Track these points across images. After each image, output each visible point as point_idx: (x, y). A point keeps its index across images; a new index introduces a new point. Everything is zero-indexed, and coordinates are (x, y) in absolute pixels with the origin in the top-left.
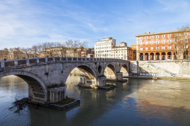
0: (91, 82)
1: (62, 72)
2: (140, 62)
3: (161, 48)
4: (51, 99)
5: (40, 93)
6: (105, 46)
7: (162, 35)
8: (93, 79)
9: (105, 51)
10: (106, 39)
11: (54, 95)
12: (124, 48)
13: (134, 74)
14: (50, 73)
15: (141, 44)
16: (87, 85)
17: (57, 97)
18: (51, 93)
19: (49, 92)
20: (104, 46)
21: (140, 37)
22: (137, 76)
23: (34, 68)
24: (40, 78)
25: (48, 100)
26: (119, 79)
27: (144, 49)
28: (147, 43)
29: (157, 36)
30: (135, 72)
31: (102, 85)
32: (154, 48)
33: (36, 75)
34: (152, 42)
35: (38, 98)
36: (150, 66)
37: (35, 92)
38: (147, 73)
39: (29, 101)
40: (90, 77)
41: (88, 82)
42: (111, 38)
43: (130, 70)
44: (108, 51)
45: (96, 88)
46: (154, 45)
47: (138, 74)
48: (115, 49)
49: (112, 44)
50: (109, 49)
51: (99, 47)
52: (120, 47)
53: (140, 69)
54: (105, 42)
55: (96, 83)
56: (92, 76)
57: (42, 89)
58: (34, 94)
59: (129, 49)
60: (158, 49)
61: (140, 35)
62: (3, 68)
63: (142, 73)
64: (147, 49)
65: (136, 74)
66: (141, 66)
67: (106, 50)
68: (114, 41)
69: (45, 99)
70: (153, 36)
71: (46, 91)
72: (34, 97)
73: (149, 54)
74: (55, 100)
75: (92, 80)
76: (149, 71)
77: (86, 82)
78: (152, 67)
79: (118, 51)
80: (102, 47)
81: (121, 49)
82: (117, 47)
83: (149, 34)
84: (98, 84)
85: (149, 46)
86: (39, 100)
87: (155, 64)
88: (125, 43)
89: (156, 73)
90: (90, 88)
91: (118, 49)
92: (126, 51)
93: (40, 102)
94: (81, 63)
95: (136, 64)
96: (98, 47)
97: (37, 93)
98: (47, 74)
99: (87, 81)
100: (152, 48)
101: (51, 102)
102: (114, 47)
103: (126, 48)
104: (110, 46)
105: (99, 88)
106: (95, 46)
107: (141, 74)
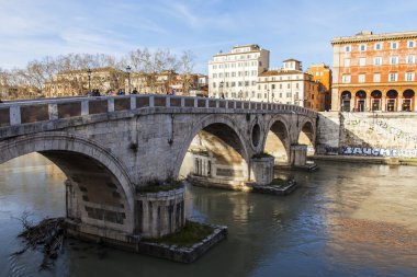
0: (230, 173)
1: (171, 142)
2: (349, 117)
3: (401, 77)
4: (146, 225)
5: (111, 208)
6: (241, 69)
7: (409, 41)
8: (239, 162)
9: (240, 84)
10: (242, 50)
11: (155, 215)
12: (294, 77)
13: (329, 149)
14: (141, 145)
15: (347, 64)
16: (217, 179)
17: (166, 219)
18: (146, 209)
19: (139, 206)
20: (237, 70)
21: (345, 46)
22: (337, 156)
23: (101, 130)
24: (117, 161)
25: (138, 230)
26: (296, 163)
27: (355, 80)
28: (363, 62)
29: (392, 42)
30: (333, 143)
31: (263, 181)
32: (384, 78)
33: (107, 152)
34: (378, 61)
35: (101, 223)
36: (376, 127)
37: (89, 204)
38: (368, 146)
39: (70, 231)
40: (228, 158)
41: (219, 172)
42: (255, 48)
43: (317, 137)
44: (247, 84)
45: (246, 188)
46: (384, 70)
47: (340, 150)
48: (270, 78)
49: (260, 64)
50: (250, 78)
51: (222, 71)
52: (282, 73)
53: (348, 134)
54: (239, 56)
55: (245, 175)
56: (234, 154)
57: (117, 195)
58: (87, 209)
59: (309, 80)
60: (394, 80)
61: (346, 39)
62: (16, 129)
63: (353, 146)
64: (362, 79)
65: (335, 150)
66: (350, 128)
67: (241, 79)
68: (266, 54)
69: (128, 227)
70: (381, 44)
71: (131, 202)
72: (85, 218)
73: (368, 93)
74: (159, 229)
75: (236, 167)
76: (372, 143)
77: (214, 173)
78: (381, 130)
79: (277, 85)
80: (230, 70)
81: (285, 77)
82: (275, 73)
83: (370, 37)
84: (253, 178)
85: (369, 71)
86: (105, 228)
87: (391, 122)
88: (298, 62)
89: (392, 149)
90: (229, 189)
91: (277, 78)
92: (301, 84)
93: (112, 236)
94: (216, 114)
95: (336, 121)
96: (218, 71)
97: (99, 206)
98: (134, 148)
99: (219, 170)
100: (377, 78)
101: (148, 235)
102: (264, 72)
103: (301, 77)
104: (256, 68)
105: (256, 190)
106: (210, 67)
107: (349, 150)
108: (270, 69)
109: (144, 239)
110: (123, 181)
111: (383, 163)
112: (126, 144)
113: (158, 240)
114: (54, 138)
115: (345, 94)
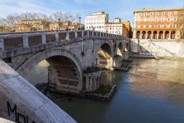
0: (106, 63)
1: (93, 51)
2: (142, 41)
3: (159, 26)
4: (87, 86)
5: (71, 80)
6: (98, 21)
7: (162, 12)
9: (98, 27)
10: (98, 14)
11: (91, 82)
12: (119, 25)
13: (134, 53)
15: (140, 20)
17: (95, 84)
18: (87, 80)
19: (84, 78)
20: (96, 21)
21: (139, 14)
22: (136, 56)
23: (72, 46)
24: (77, 59)
25: (84, 88)
26: (125, 59)
27: (142, 27)
28: (145, 20)
29: (156, 12)
30: (135, 51)
32: (153, 26)
34: (151, 19)
35: (66, 86)
36: (151, 45)
37: (60, 78)
38: (148, 52)
39: (52, 90)
40: (105, 57)
41: (101, 62)
42: (103, 13)
43: (130, 49)
44: (100, 27)
45: (112, 69)
46: (153, 23)
47: (138, 53)
48: (109, 25)
49: (106, 19)
50: (101, 25)
51: (90, 22)
52: (114, 23)
53: (141, 47)
54: (97, 16)
55: (112, 63)
57: (76, 74)
58: (60, 80)
59: (124, 26)
60: (156, 27)
61: (139, 11)
63: (142, 52)
64: (145, 26)
65: (136, 53)
66: (142, 45)
67: (98, 25)
68: (107, 15)
69: (80, 87)
70: (152, 13)
71: (81, 77)
73: (147, 32)
74: (93, 88)
75: (108, 61)
76: (149, 51)
78: (153, 46)
79: (112, 28)
80: (93, 22)
81: (115, 25)
82: (111, 23)
83: (148, 10)
84: (114, 65)
85: (147, 23)
86: (68, 88)
87: (156, 43)
88: (120, 19)
89: (156, 53)
90: (106, 69)
91: (112, 25)
92: (121, 28)
93: (73, 91)
95: (137, 42)
96: (89, 22)
97: (66, 79)
98: (83, 54)
99: (100, 62)
100: (150, 26)
101: (88, 90)
102: (107, 23)
103: (121, 25)
104: (104, 21)
105: (116, 69)
106: (85, 20)
107: (141, 53)
108: (109, 22)
109: (87, 92)
110: (79, 68)
111: (154, 58)
112: (80, 52)
113: (93, 92)
114: (57, 50)
115: (138, 32)
